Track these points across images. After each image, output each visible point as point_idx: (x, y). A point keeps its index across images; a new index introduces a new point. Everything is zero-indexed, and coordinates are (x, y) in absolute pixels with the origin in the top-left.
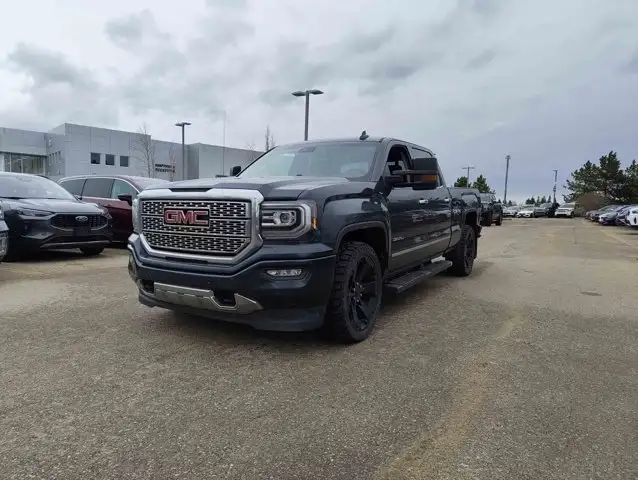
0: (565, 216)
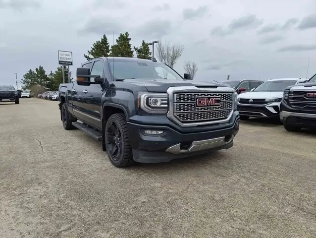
0: (27, 97)
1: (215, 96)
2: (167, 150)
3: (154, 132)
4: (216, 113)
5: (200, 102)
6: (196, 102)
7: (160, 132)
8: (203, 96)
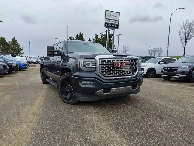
1: (125, 61)
2: (96, 93)
3: (88, 82)
4: (126, 71)
5: (116, 65)
6: (113, 65)
7: (92, 82)
8: (118, 61)
